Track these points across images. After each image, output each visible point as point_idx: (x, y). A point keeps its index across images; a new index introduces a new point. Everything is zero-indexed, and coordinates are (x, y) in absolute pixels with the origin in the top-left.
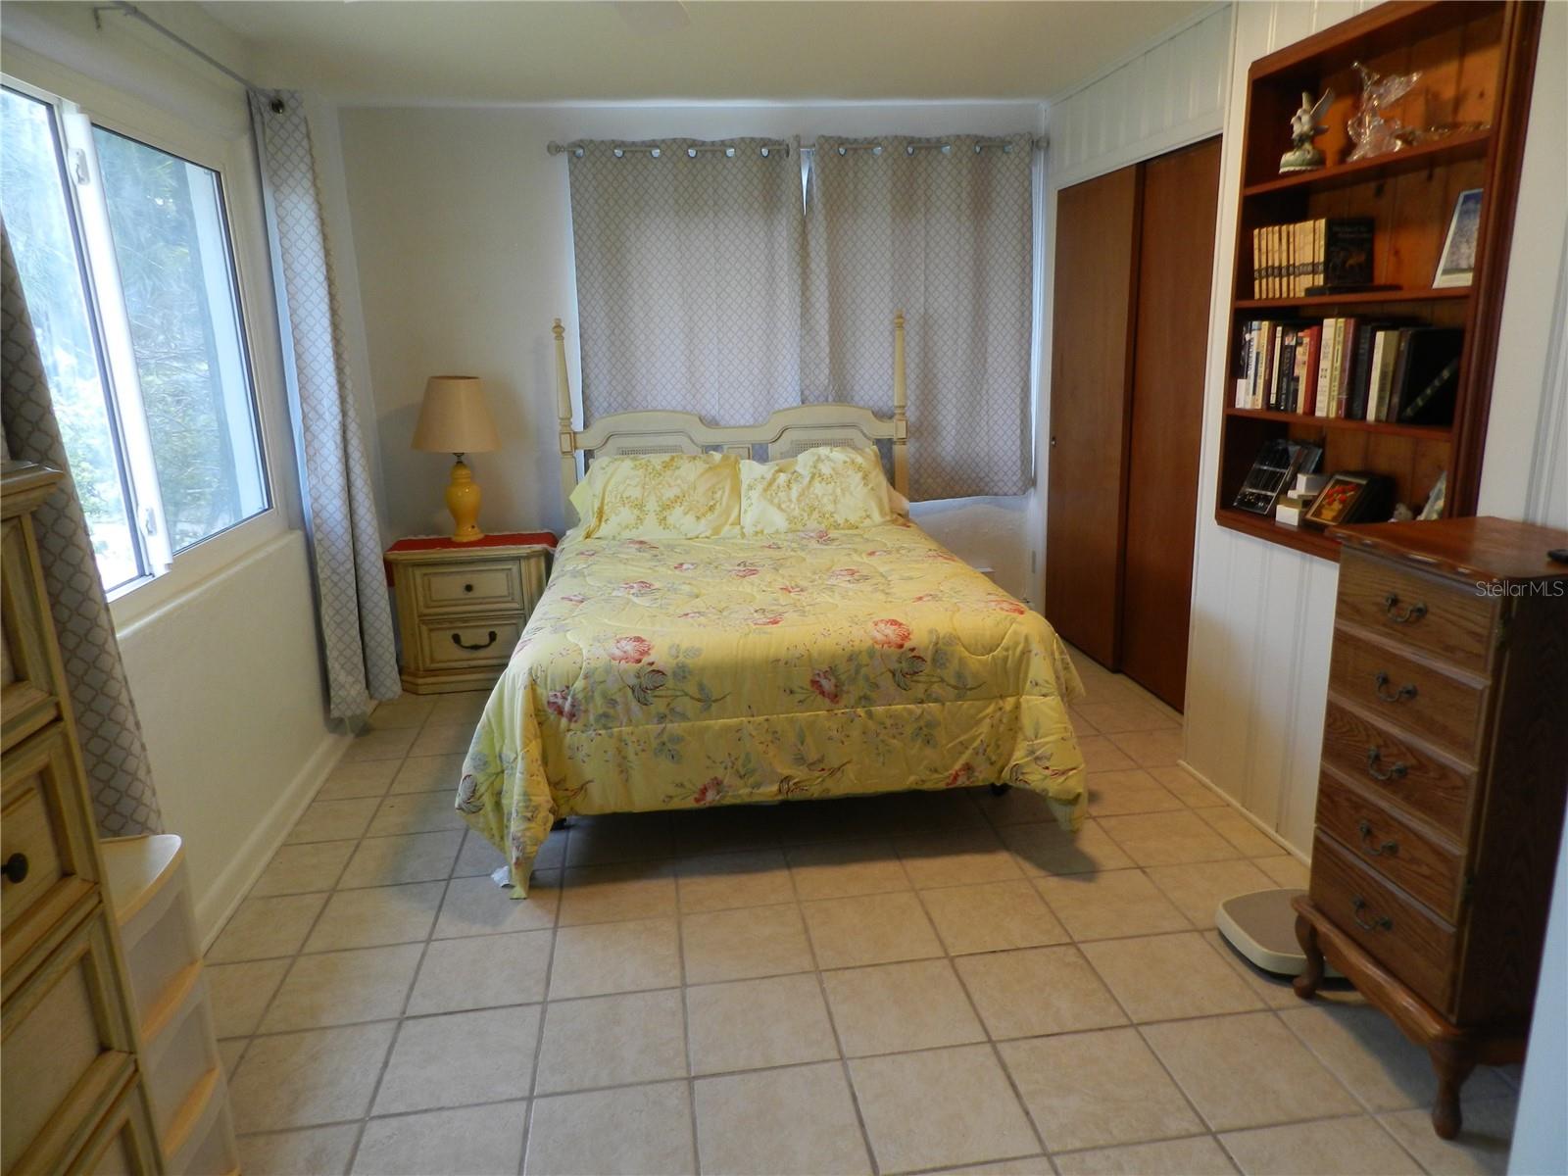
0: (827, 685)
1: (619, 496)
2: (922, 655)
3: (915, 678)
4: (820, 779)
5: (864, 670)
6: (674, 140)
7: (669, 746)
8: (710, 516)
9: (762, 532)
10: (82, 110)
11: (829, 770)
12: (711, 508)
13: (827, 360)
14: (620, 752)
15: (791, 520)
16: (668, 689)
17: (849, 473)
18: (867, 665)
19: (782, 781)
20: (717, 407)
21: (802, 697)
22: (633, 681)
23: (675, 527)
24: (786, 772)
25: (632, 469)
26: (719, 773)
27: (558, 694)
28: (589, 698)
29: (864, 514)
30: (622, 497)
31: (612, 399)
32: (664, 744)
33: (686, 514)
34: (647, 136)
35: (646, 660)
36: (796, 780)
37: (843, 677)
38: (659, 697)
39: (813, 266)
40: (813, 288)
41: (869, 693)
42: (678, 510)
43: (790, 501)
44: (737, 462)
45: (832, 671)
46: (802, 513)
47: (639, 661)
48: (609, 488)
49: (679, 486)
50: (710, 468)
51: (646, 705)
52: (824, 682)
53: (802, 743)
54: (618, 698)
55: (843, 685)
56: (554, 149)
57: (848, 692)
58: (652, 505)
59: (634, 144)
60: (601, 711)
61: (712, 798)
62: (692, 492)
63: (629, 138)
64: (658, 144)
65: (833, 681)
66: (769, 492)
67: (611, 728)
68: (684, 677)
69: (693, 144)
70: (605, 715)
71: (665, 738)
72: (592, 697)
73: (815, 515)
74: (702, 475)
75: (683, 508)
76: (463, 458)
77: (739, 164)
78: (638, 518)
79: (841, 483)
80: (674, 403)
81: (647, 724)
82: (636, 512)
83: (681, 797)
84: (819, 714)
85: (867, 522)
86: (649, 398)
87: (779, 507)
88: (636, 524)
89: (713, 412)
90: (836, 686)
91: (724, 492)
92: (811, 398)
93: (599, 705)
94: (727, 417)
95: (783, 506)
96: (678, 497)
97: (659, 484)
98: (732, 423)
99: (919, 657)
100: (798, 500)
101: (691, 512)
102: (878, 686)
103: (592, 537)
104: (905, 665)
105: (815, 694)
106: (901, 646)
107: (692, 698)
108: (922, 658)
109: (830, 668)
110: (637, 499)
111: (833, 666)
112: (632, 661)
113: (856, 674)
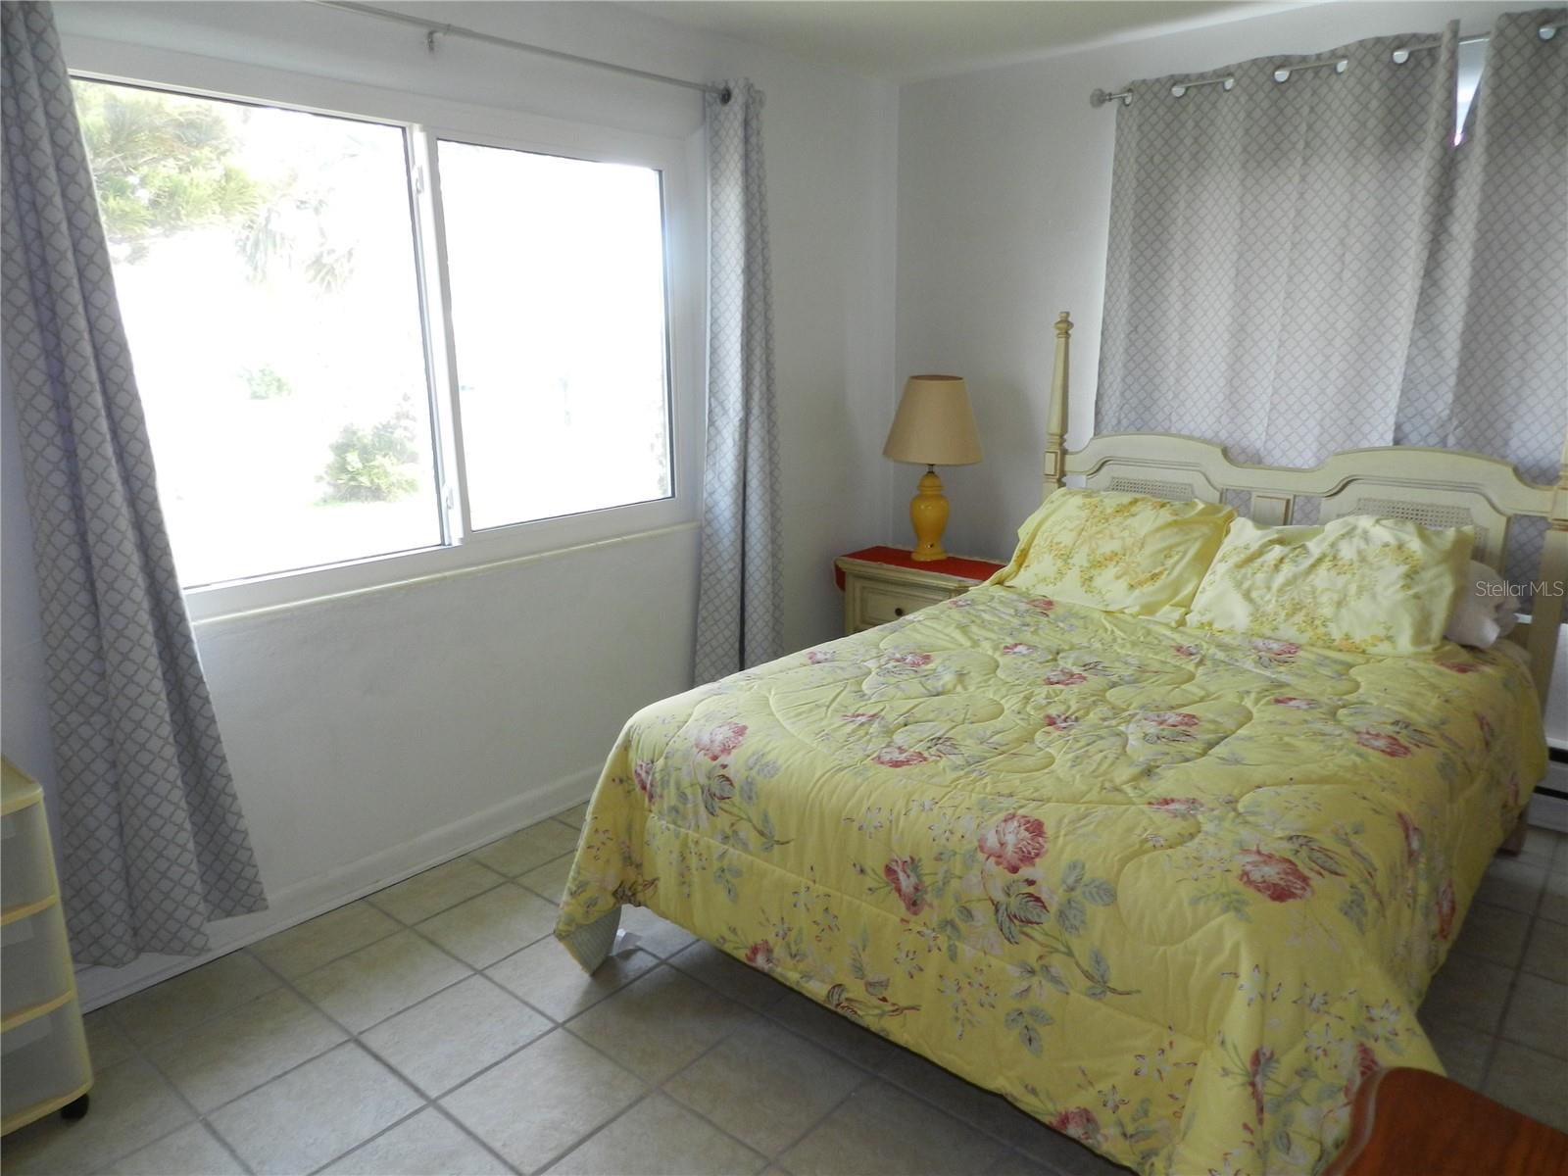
0: (906, 883)
1: (1049, 540)
2: (1044, 897)
3: (1027, 929)
4: (877, 1011)
5: (955, 883)
6: (1254, 62)
7: (728, 876)
8: (1148, 588)
9: (1210, 624)
10: (424, 129)
11: (894, 1004)
12: (1154, 577)
13: (1452, 381)
14: (684, 859)
15: (1257, 615)
16: (734, 805)
17: (1386, 562)
18: (960, 878)
19: (834, 987)
20: (1263, 437)
21: (873, 885)
22: (703, 780)
23: (1100, 592)
24: (841, 979)
25: (1079, 507)
26: (771, 939)
27: (644, 765)
28: (665, 783)
29: (1382, 633)
30: (1051, 542)
31: (1123, 416)
32: (723, 871)
33: (1118, 578)
35: (723, 760)
36: (849, 995)
37: (927, 880)
38: (726, 811)
39: (1455, 229)
40: (1448, 265)
41: (957, 920)
42: (1111, 571)
43: (1269, 588)
44: (1230, 518)
45: (913, 864)
46: (1280, 609)
47: (715, 758)
48: (1044, 528)
49: (1123, 538)
50: (1175, 521)
51: (712, 814)
52: (902, 876)
53: (864, 950)
54: (688, 792)
55: (926, 892)
56: (1101, 98)
57: (931, 906)
58: (1080, 559)
59: (1202, 76)
60: (673, 803)
61: (760, 962)
62: (1136, 550)
63: (1194, 69)
64: (1232, 70)
65: (913, 880)
66: (1243, 571)
67: (680, 826)
68: (750, 798)
69: (1284, 62)
70: (675, 809)
71: (725, 863)
72: (668, 782)
73: (1299, 618)
74: (1158, 530)
75: (1118, 568)
76: (935, 469)
77: (1352, 82)
78: (1060, 572)
79: (1363, 576)
80: (1204, 427)
81: (712, 837)
82: (1060, 563)
83: (733, 944)
84: (886, 913)
85: (1384, 648)
86: (1174, 418)
87: (1247, 596)
88: (1055, 579)
89: (1259, 444)
90: (916, 889)
91: (1182, 558)
92: (1414, 437)
93: (670, 798)
94: (1277, 453)
95: (1254, 595)
96: (1116, 554)
97: (1098, 533)
98: (1284, 462)
99: (1038, 899)
100: (1281, 591)
101: (1125, 577)
102: (971, 916)
103: (1007, 584)
104: (1014, 903)
105: (889, 888)
106: (1015, 870)
107: (755, 828)
108: (1042, 902)
109: (912, 859)
110: (1065, 547)
111: (917, 859)
112: (711, 755)
113: (944, 884)
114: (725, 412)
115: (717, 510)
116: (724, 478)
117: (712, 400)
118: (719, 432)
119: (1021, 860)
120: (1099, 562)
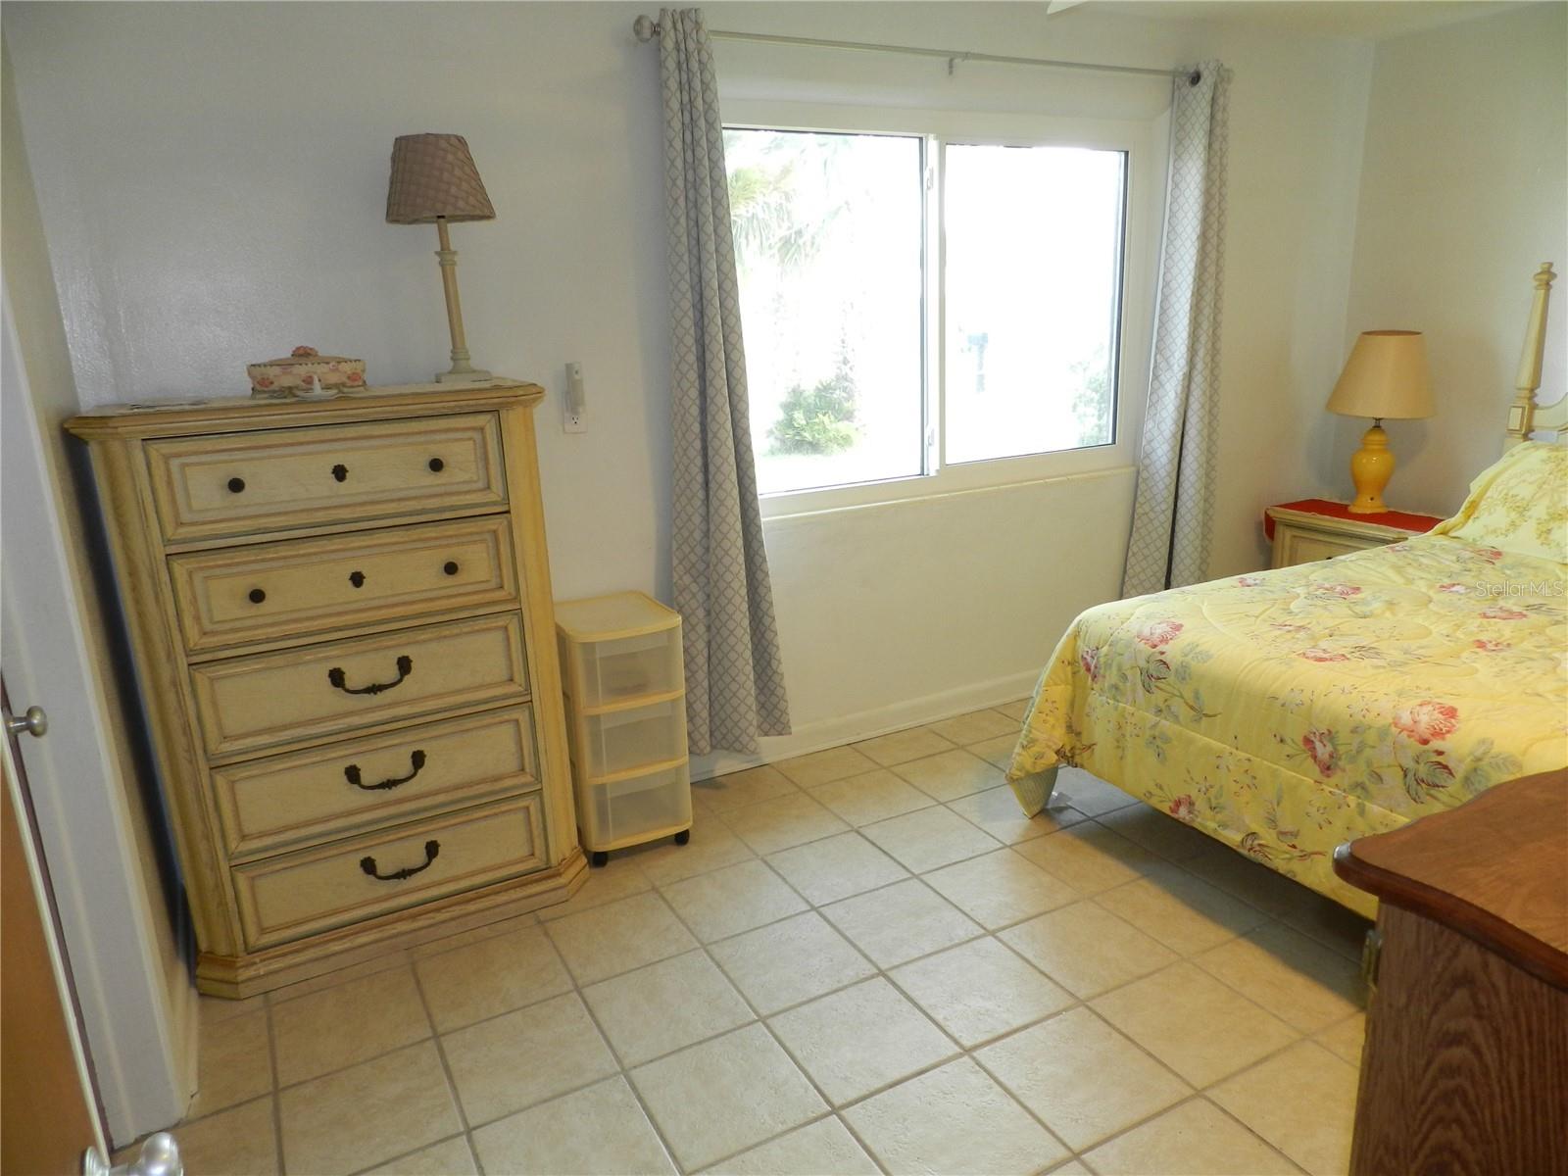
0: (1323, 751)
1: (1505, 491)
2: (1451, 765)
3: (1432, 792)
4: (1288, 856)
5: (1368, 752)
7: (1158, 742)
10: (936, 138)
11: (1302, 851)
14: (1120, 727)
16: (1169, 684)
18: (1373, 747)
19: (1248, 835)
21: (1290, 751)
22: (1142, 663)
23: (1558, 544)
24: (1254, 828)
25: (1543, 461)
26: (1194, 794)
27: (1090, 651)
28: (1108, 666)
30: (1507, 494)
32: (1154, 738)
35: (1161, 648)
36: (1262, 842)
37: (1342, 749)
38: (1161, 689)
41: (1367, 783)
45: (1330, 735)
47: (1155, 646)
48: (1499, 480)
51: (1148, 691)
52: (1318, 745)
53: (1278, 804)
54: (1129, 673)
55: (1340, 759)
57: (1344, 770)
58: (1540, 510)
60: (1114, 682)
61: (1183, 814)
65: (1329, 748)
67: (1118, 701)
68: (1184, 679)
70: (1116, 687)
71: (1157, 732)
72: (1111, 665)
78: (1513, 523)
81: (1147, 712)
82: (1513, 515)
83: (1160, 799)
84: (1303, 777)
88: (1508, 530)
90: (1331, 756)
93: (1112, 677)
99: (1446, 767)
102: (1381, 780)
103: (1453, 534)
104: (1423, 770)
105: (1305, 755)
106: (1425, 742)
107: (1187, 704)
108: (1450, 770)
109: (1329, 731)
110: (1523, 499)
111: (1334, 731)
112: (1150, 644)
113: (1358, 752)
114: (1170, 367)
115: (1154, 457)
116: (1163, 427)
117: (1158, 356)
118: (1162, 385)
119: (1432, 735)
120: (1560, 515)
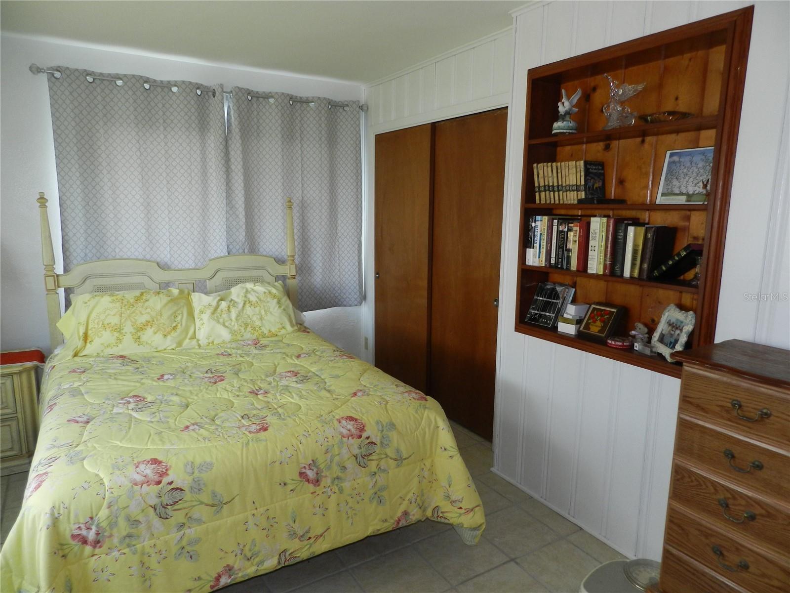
0: (311, 474)
1: (101, 323)
2: (374, 440)
3: (371, 458)
4: (308, 546)
5: (337, 459)
6: (134, 76)
7: (188, 548)
8: (174, 334)
9: (213, 342)
11: (315, 537)
12: (175, 328)
13: (244, 227)
14: (143, 564)
15: (233, 333)
16: (186, 501)
17: (269, 299)
18: (338, 455)
19: (280, 555)
20: (169, 256)
21: (293, 487)
22: (154, 501)
23: (147, 343)
24: (283, 547)
25: (111, 302)
26: (230, 560)
27: (82, 526)
28: (113, 524)
29: (281, 326)
30: (103, 324)
31: (88, 251)
32: (183, 548)
33: (155, 333)
34: (113, 71)
35: (166, 480)
36: (290, 552)
37: (322, 466)
38: (178, 510)
39: (233, 167)
40: (233, 181)
41: (340, 474)
42: (149, 331)
43: (231, 320)
44: (189, 294)
45: (314, 463)
46: (240, 328)
47: (158, 483)
48: (92, 317)
49: (148, 313)
50: (172, 300)
51: (166, 518)
52: (308, 472)
53: (294, 523)
54: (140, 518)
55: (322, 472)
56: (36, 70)
57: (326, 476)
58: (128, 328)
59: (101, 74)
60: (124, 533)
62: (159, 317)
63: (98, 70)
64: (121, 77)
65: (315, 470)
66: (215, 315)
67: (134, 545)
68: (200, 490)
69: (147, 80)
70: (129, 536)
71: (184, 543)
72: (116, 523)
73: (249, 329)
74: (166, 304)
75: (153, 329)
77: (181, 98)
78: (118, 338)
79: (264, 306)
80: (137, 254)
81: (168, 534)
82: (116, 334)
83: (198, 589)
84: (306, 496)
85: (283, 331)
86: (117, 250)
87: (224, 325)
88: (117, 343)
89: (166, 260)
90: (317, 474)
91: (183, 316)
92: (234, 251)
93: (123, 527)
94: (176, 263)
95: (227, 324)
96: (149, 322)
97: (133, 313)
98: (180, 267)
99: (372, 443)
100: (237, 319)
101: (159, 332)
102: (346, 468)
103: (79, 355)
104: (363, 450)
105: (302, 483)
106: (360, 437)
107: (207, 505)
108: (374, 443)
109: (313, 461)
110: (116, 324)
111: (315, 459)
112: (154, 483)
113: (331, 462)
119: (360, 432)
120: (141, 328)
